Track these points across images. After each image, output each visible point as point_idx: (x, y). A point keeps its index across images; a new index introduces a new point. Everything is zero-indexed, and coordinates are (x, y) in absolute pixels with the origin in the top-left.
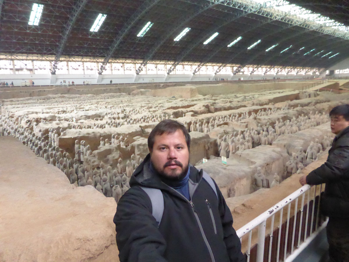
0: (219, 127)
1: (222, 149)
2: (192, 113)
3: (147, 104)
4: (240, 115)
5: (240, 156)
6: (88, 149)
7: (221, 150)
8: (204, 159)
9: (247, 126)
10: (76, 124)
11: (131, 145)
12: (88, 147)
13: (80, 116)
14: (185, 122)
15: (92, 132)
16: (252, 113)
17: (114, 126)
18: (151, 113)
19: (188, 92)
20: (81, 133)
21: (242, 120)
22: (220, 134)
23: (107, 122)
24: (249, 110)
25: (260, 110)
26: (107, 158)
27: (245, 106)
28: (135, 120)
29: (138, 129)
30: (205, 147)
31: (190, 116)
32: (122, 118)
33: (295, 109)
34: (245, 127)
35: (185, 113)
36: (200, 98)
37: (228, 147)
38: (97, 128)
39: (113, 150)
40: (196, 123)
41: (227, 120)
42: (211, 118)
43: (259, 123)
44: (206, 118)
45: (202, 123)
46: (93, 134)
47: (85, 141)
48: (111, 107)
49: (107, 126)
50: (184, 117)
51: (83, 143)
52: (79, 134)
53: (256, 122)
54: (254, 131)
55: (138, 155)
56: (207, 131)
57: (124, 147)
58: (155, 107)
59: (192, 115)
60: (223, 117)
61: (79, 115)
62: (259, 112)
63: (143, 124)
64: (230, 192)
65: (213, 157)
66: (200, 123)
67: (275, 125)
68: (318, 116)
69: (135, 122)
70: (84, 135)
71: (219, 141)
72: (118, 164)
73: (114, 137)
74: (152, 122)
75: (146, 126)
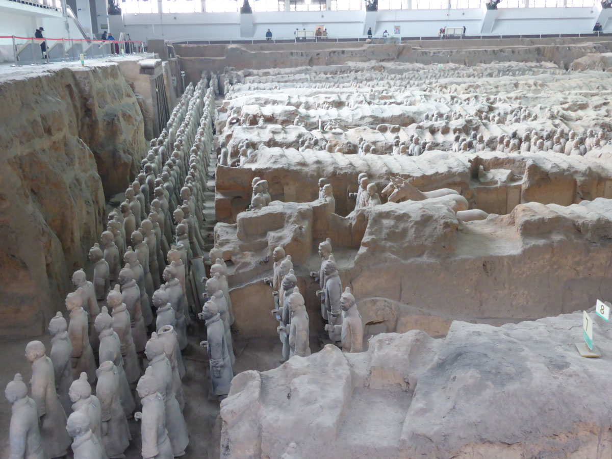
26: (263, 240)
29: (460, 166)
46: (315, 166)
52: (275, 162)
75: (496, 159)
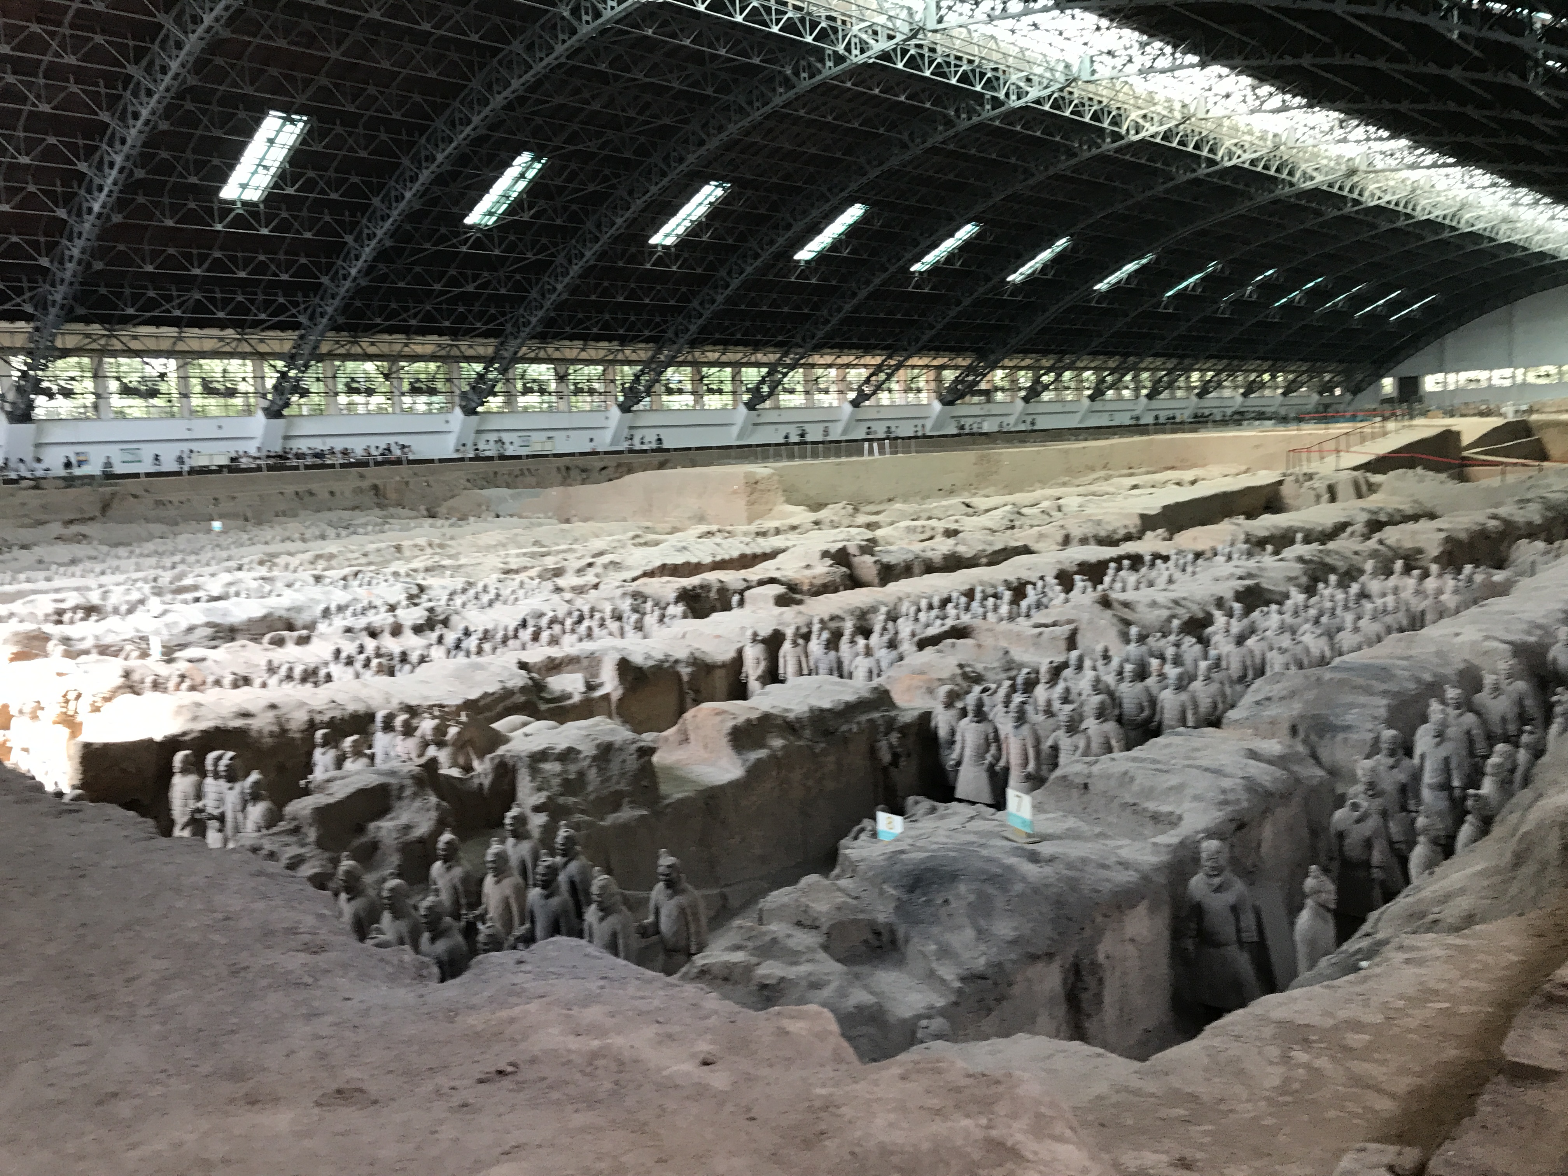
0: (929, 650)
1: (966, 760)
2: (779, 589)
3: (533, 555)
4: (1019, 591)
5: (1086, 786)
6: (255, 796)
7: (959, 763)
8: (883, 818)
9: (1071, 642)
10: (164, 670)
11: (496, 761)
12: (256, 783)
13: (184, 625)
14: (749, 633)
15: (265, 703)
16: (1077, 577)
17: (380, 670)
18: (568, 596)
19: (735, 492)
20: (202, 712)
21: (1033, 612)
22: (942, 681)
23: (338, 652)
24: (1059, 567)
25: (1112, 565)
26: (364, 839)
27: (1027, 550)
28: (486, 636)
29: (512, 676)
30: (873, 751)
31: (772, 601)
32: (418, 630)
33: (1289, 553)
34: (1063, 645)
35: (741, 592)
36: (794, 521)
37: (999, 749)
38: (288, 687)
39: (402, 788)
40: (807, 637)
41: (958, 617)
42: (874, 610)
43: (1128, 623)
44: (852, 613)
45: (837, 635)
46: (271, 714)
47: (231, 754)
48: (344, 579)
49: (336, 669)
50: (736, 612)
51: (225, 761)
52: (195, 718)
53: (1115, 620)
54: (1115, 663)
55: (537, 809)
56: (870, 672)
57: (455, 772)
58: (580, 571)
59: (781, 601)
60: (936, 601)
61: (175, 623)
62: (1111, 572)
63: (536, 654)
64: (1079, 984)
65: (926, 804)
66: (826, 635)
67: (1210, 630)
68: (1411, 582)
69: (487, 646)
70: (219, 723)
71: (942, 720)
72: (437, 867)
73: (388, 726)
74: (581, 640)
75: (551, 659)
